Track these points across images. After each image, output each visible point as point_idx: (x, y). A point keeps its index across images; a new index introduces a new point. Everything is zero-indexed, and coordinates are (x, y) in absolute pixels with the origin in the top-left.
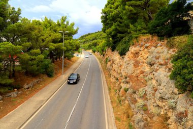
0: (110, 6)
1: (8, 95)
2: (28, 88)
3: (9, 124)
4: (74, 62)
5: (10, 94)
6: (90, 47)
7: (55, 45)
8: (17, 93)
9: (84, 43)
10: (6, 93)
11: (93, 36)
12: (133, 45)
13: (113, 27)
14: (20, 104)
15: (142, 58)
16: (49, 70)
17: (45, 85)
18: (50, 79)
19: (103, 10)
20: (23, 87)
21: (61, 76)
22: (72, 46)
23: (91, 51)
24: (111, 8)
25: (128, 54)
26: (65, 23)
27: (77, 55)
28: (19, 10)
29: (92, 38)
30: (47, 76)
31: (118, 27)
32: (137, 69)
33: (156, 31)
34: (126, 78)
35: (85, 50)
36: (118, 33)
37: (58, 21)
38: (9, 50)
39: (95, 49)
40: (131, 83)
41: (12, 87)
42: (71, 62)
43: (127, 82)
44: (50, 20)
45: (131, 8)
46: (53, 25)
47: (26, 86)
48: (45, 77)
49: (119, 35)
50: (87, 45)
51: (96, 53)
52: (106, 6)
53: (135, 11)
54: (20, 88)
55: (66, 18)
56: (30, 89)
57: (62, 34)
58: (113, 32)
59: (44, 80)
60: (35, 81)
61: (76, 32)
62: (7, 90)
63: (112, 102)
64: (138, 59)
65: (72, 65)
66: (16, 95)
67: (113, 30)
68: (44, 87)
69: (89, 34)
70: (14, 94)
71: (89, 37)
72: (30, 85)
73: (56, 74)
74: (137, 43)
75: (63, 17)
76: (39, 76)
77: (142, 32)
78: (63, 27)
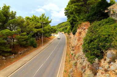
0: (69, 6)
1: (9, 57)
2: (20, 54)
3: (6, 72)
4: (51, 39)
5: (10, 57)
6: (63, 30)
7: (38, 30)
8: (14, 56)
9: (60, 28)
10: (8, 56)
11: (65, 23)
12: (79, 28)
13: (71, 18)
14: (14, 62)
15: (82, 36)
16: (34, 44)
17: (31, 52)
18: (34, 49)
19: (65, 8)
20: (18, 53)
21: (41, 47)
22: (49, 30)
23: (63, 32)
24: (70, 7)
25: (77, 33)
26: (44, 17)
27: (54, 35)
28: (15, 12)
29: (65, 25)
30: (33, 47)
31: (73, 18)
32: (79, 42)
33: (89, 19)
34: (73, 48)
35: (61, 32)
36: (74, 21)
37: (40, 17)
38: (8, 33)
39: (66, 31)
40: (75, 51)
41: (11, 53)
42: (49, 39)
43: (73, 50)
44: (35, 16)
45: (76, 7)
46: (37, 19)
47: (19, 53)
48: (32, 48)
49: (74, 23)
50: (61, 29)
51: (66, 33)
52: (67, 6)
53: (78, 9)
54: (16, 54)
55: (44, 14)
56: (22, 54)
57: (42, 24)
58: (71, 21)
59: (31, 49)
60: (25, 50)
61: (50, 22)
62: (8, 54)
63: (65, 62)
64: (80, 36)
65: (50, 41)
66: (13, 57)
67: (71, 20)
68: (30, 53)
69: (63, 23)
70: (12, 57)
71: (63, 24)
72: (22, 52)
73: (39, 46)
74: (80, 27)
75: (43, 14)
76: (28, 47)
77: (84, 20)
78: (42, 20)
